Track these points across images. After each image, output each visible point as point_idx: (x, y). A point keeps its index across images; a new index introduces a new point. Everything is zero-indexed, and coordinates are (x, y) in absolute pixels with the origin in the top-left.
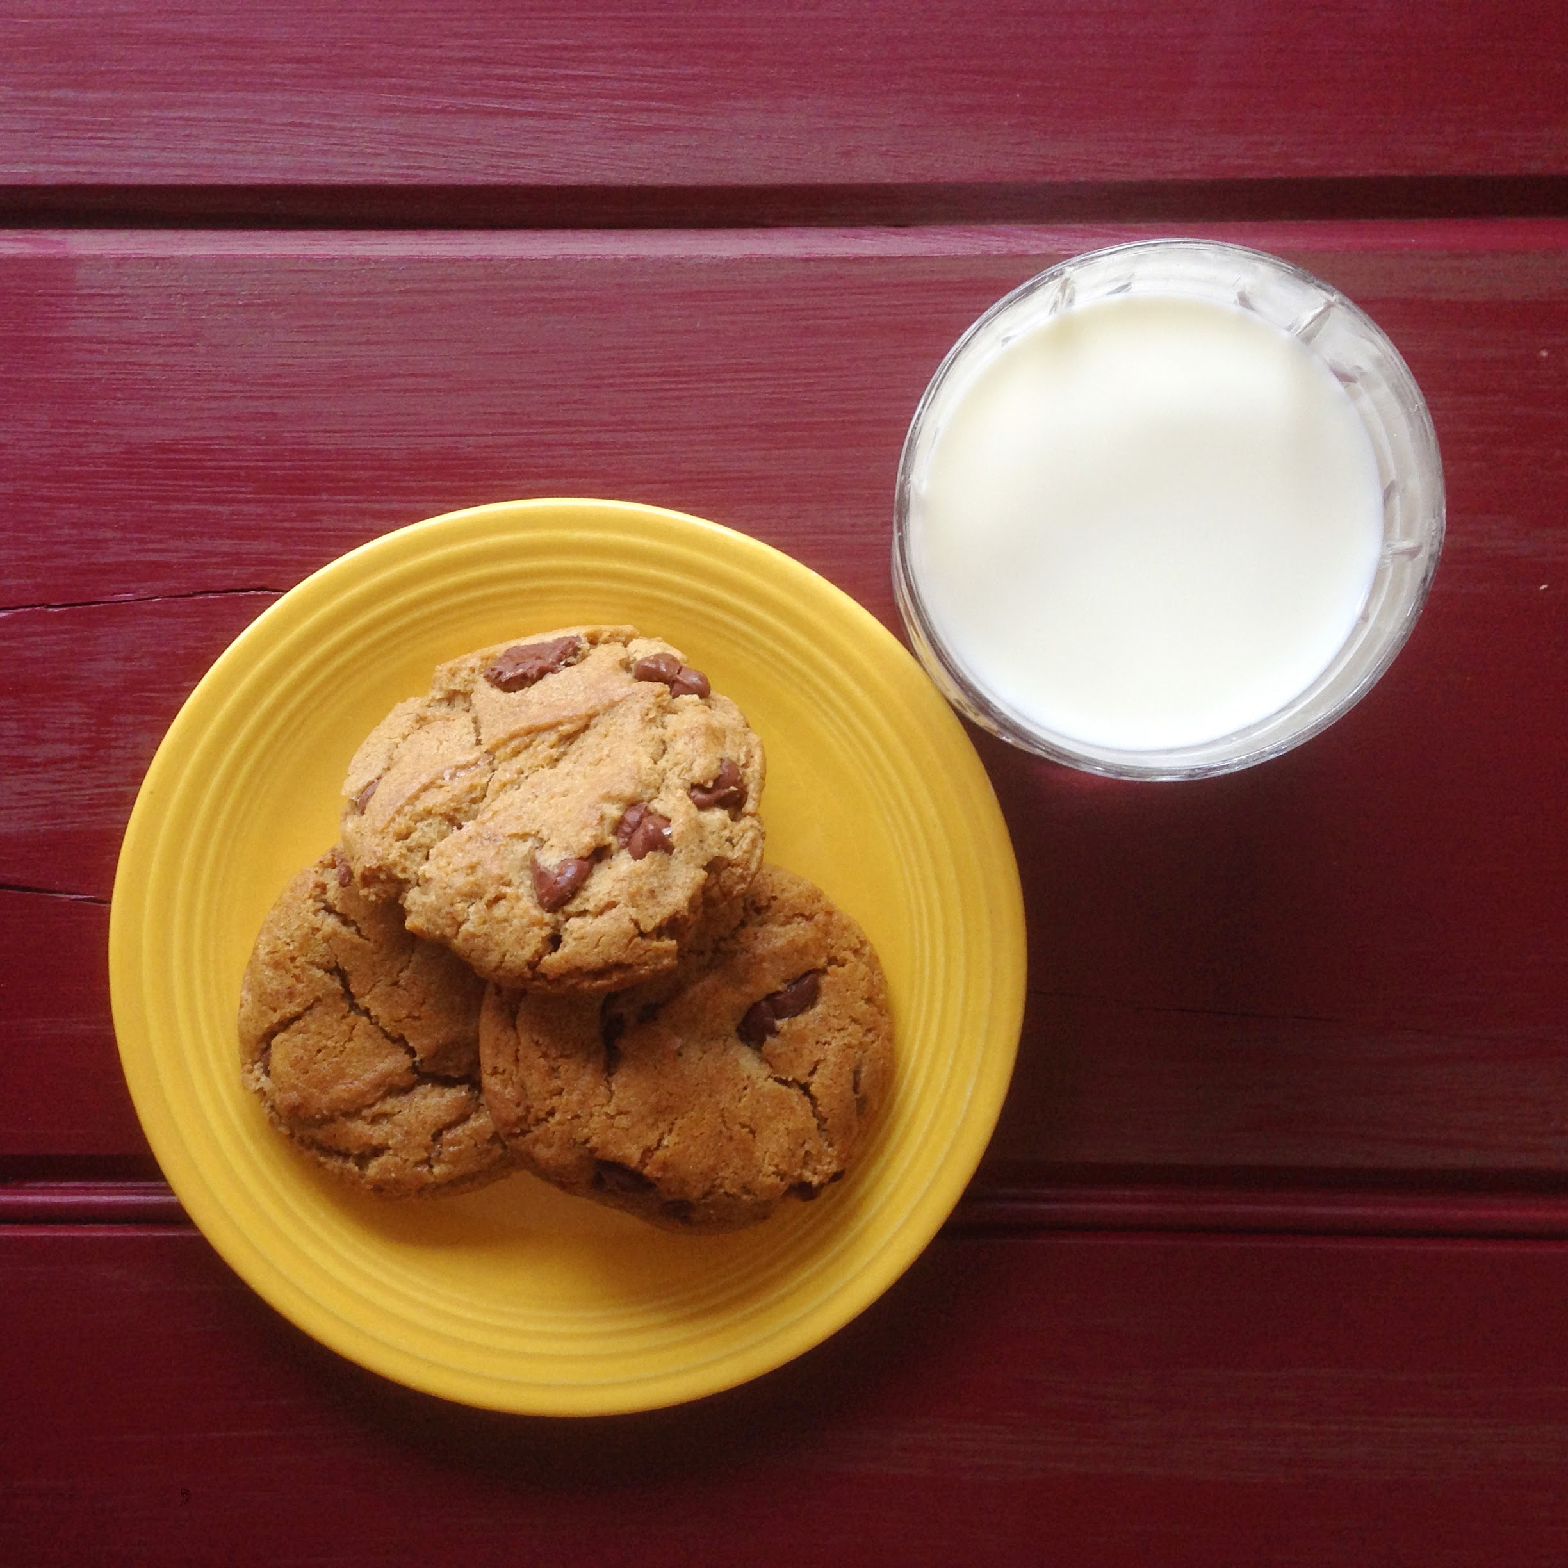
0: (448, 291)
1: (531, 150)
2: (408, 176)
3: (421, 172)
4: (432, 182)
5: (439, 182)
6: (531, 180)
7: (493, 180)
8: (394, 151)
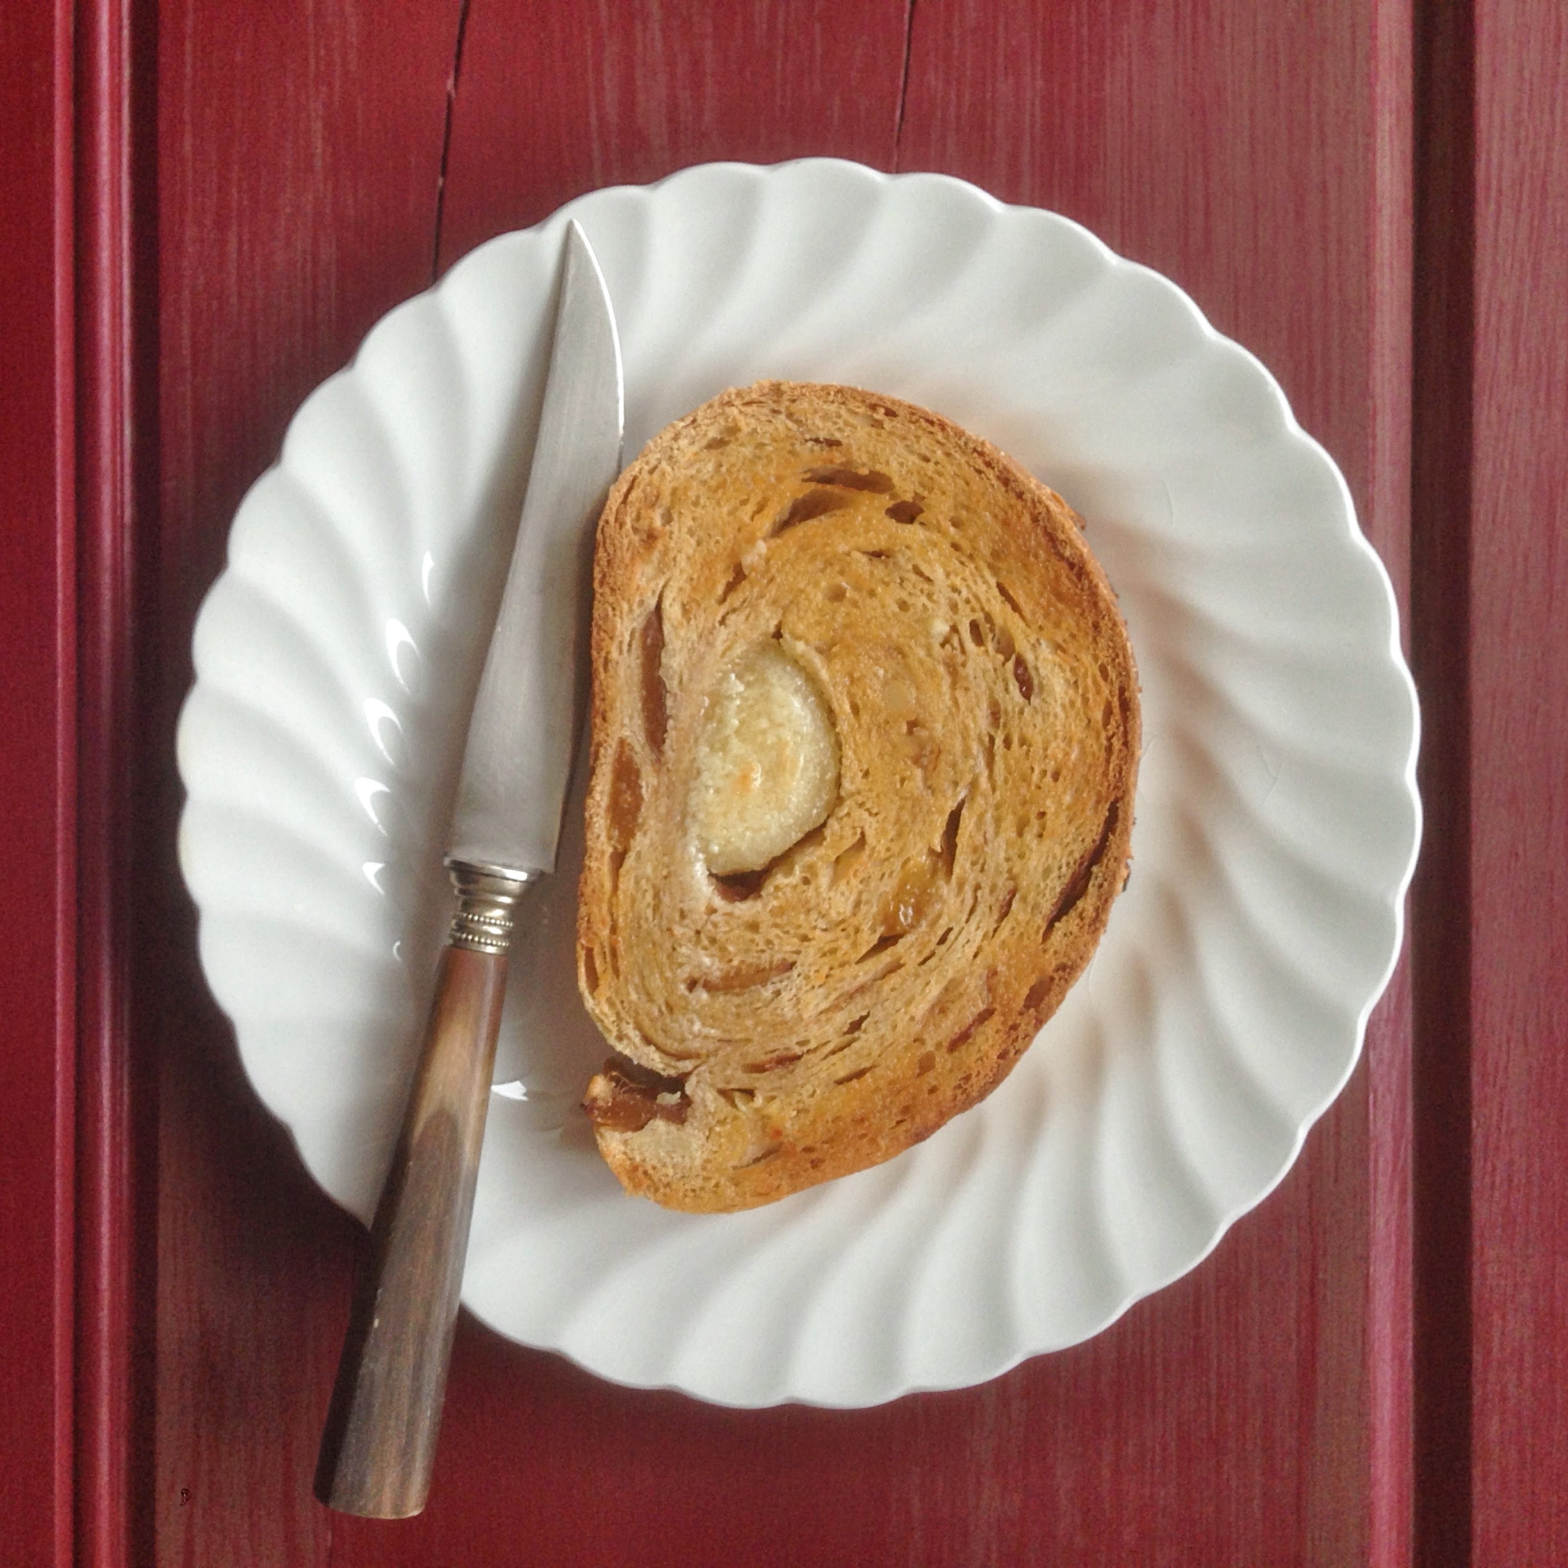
0: (1325, 251)
1: (1523, 357)
2: (1488, 188)
3: (1492, 207)
4: (1478, 221)
5: (1479, 232)
6: (1482, 360)
7: (1482, 307)
8: (1523, 168)
